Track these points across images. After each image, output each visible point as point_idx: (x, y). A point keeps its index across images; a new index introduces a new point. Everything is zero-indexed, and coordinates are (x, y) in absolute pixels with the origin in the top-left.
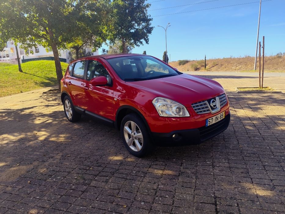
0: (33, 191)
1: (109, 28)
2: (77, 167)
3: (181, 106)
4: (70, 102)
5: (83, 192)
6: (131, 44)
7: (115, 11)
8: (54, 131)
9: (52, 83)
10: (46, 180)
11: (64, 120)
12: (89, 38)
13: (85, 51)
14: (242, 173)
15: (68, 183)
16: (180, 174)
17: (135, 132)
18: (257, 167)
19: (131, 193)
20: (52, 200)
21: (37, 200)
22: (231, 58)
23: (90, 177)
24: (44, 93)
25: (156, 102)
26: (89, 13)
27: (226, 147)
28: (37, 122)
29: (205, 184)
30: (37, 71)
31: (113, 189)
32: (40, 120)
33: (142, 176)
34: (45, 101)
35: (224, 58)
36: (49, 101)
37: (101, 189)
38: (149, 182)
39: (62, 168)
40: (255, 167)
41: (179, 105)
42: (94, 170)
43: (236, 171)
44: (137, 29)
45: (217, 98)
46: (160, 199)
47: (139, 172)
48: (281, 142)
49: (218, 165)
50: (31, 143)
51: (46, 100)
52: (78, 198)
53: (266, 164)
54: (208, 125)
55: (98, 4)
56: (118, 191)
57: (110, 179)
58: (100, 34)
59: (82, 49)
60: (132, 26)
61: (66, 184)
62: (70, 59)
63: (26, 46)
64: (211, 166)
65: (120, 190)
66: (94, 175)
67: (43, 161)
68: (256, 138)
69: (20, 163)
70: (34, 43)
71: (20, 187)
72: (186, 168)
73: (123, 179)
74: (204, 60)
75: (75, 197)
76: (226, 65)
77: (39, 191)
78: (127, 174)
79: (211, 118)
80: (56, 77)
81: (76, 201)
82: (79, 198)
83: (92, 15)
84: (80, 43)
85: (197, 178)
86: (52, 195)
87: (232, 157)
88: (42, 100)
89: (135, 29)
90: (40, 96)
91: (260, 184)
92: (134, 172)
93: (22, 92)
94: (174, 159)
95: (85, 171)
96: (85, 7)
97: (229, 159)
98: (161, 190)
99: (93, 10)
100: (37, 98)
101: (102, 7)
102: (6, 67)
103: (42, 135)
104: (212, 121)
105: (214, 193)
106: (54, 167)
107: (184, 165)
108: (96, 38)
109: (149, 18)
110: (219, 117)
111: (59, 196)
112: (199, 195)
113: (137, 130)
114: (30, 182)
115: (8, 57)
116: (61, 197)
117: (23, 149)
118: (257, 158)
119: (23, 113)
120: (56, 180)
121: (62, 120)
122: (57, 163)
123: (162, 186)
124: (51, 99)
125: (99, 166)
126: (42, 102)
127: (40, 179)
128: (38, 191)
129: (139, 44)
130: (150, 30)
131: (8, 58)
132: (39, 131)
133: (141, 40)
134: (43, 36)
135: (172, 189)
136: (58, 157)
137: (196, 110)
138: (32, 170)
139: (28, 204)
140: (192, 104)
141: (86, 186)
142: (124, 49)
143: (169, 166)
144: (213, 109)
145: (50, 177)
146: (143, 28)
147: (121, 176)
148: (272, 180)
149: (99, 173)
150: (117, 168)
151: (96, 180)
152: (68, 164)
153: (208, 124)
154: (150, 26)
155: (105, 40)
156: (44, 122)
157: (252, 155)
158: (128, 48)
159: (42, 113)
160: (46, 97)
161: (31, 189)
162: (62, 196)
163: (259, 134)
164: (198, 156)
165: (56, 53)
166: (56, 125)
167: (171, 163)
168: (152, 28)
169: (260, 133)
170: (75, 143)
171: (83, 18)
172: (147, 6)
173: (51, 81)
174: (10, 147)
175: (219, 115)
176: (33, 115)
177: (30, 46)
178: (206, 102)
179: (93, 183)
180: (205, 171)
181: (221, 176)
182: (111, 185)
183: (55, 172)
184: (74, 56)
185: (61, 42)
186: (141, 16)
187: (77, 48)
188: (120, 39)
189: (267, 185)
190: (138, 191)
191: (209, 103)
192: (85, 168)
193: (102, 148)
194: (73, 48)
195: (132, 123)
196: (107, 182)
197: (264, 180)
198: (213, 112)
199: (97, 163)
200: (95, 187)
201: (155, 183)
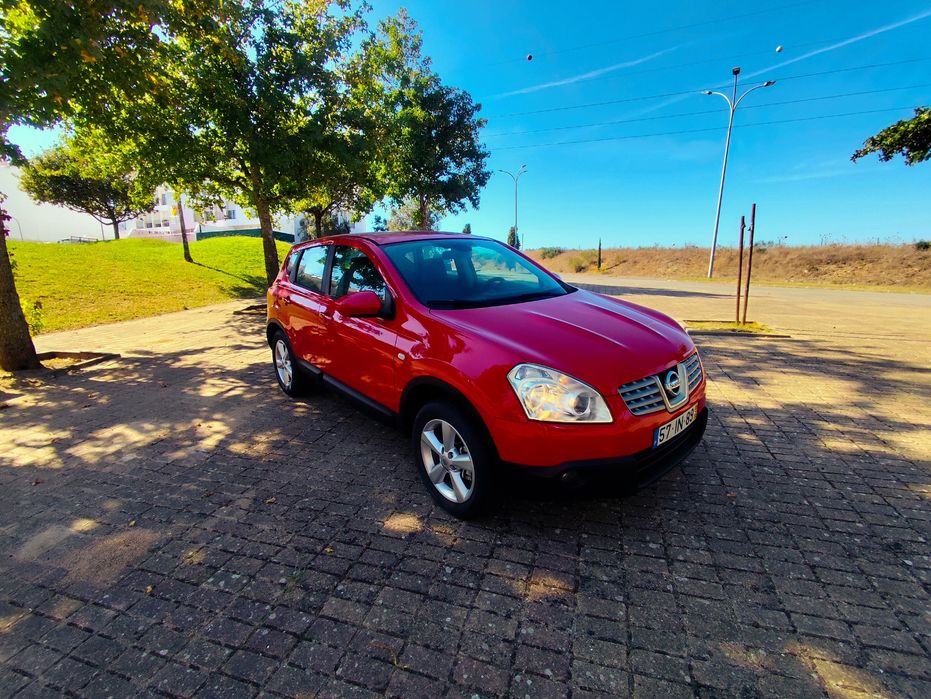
0: (155, 624)
1: (392, 170)
2: (290, 542)
3: (590, 390)
4: (288, 346)
5: (299, 638)
6: (439, 208)
7: (406, 130)
8: (245, 418)
9: (256, 288)
10: (197, 585)
11: (272, 389)
12: (345, 191)
13: (336, 220)
14: (756, 589)
15: (258, 601)
16: (577, 582)
17: (452, 450)
18: (793, 570)
19: (441, 651)
20: (204, 664)
21: (161, 662)
22: (654, 249)
23: (324, 581)
24: (238, 313)
25: (518, 377)
26: (345, 131)
27: (693, 495)
28: (208, 391)
29: (655, 626)
30: (226, 260)
31: (387, 632)
32: (214, 385)
33: (471, 585)
34: (235, 333)
35: (640, 249)
36: (245, 334)
37: (352, 630)
38: (491, 612)
39: (250, 541)
40: (789, 571)
41: (583, 387)
42: (336, 557)
43: (736, 580)
44: (454, 175)
45: (682, 367)
46: (529, 682)
47: (462, 569)
48: (836, 485)
49: (681, 558)
50: (180, 454)
51: (239, 332)
52: (281, 661)
53: (817, 559)
54: (659, 443)
55: (367, 112)
56: (400, 641)
57: (381, 594)
58: (370, 181)
59: (330, 213)
60: (442, 168)
61: (254, 602)
62: (302, 235)
63: (200, 202)
64: (663, 561)
65: (407, 637)
66: (335, 574)
67: (203, 515)
68: (766, 469)
69: (140, 516)
70: (217, 198)
71: (121, 607)
72: (593, 563)
73: (417, 596)
74: (598, 249)
75: (275, 657)
76: (646, 262)
77: (171, 626)
78: (428, 577)
79: (665, 426)
80: (265, 276)
81: (274, 672)
82: (285, 665)
83: (352, 136)
84: (324, 201)
85: (629, 602)
86: (206, 645)
87: (713, 531)
88: (229, 331)
89: (449, 173)
90: (227, 320)
91: (820, 637)
92: (448, 570)
93: (186, 309)
94: (557, 528)
95: (311, 556)
96: (336, 116)
97: (708, 538)
98: (527, 645)
99: (355, 126)
100: (217, 326)
101: (377, 119)
102: (157, 249)
103: (213, 432)
104: (669, 432)
105: (690, 668)
106: (229, 536)
107: (588, 551)
108: (360, 191)
109: (482, 150)
110: (685, 419)
111: (227, 652)
112: (645, 675)
113: (458, 445)
114: (154, 588)
115: (167, 225)
116: (230, 655)
117: (157, 471)
118: (786, 536)
119: (177, 365)
120: (226, 585)
121: (266, 391)
122: (239, 523)
123: (531, 630)
124: (249, 330)
125: (350, 543)
126: (227, 337)
127: (183, 581)
128: (168, 625)
129: (456, 207)
130: (482, 180)
131: (167, 229)
132: (208, 419)
133: (463, 201)
134: (237, 182)
135: (562, 642)
136: (245, 503)
137: (629, 403)
138: (165, 545)
139: (129, 679)
140: (621, 387)
141: (310, 613)
142: (422, 218)
143: (545, 553)
144: (671, 397)
145: (212, 575)
146: (468, 174)
147: (409, 582)
148: (850, 624)
149: (351, 567)
150: (400, 551)
151: (338, 595)
152: (266, 527)
153: (660, 441)
154: (485, 170)
155: (380, 196)
156: (223, 393)
157: (768, 525)
158: (432, 215)
159: (223, 368)
160: (238, 323)
161: (150, 616)
162: (235, 649)
163: (769, 456)
164: (620, 519)
165: (266, 221)
166: (251, 402)
167: (550, 542)
168: (487, 174)
169: (772, 454)
170: (291, 460)
171: (332, 143)
172: (480, 124)
173: (256, 285)
174: (126, 463)
175: (685, 414)
176: (201, 370)
177: (207, 203)
178: (658, 380)
179: (331, 606)
180: (650, 576)
181: (699, 600)
182: (380, 618)
183: (229, 556)
184: (311, 229)
185: (280, 197)
186: (463, 146)
187: (318, 212)
188: (414, 195)
189: (841, 644)
190: (459, 646)
191: (663, 382)
192: (311, 547)
193: (361, 479)
194: (309, 211)
195: (446, 425)
196: (369, 603)
197: (827, 621)
198: (672, 406)
199: (346, 532)
200: (336, 621)
201: (508, 617)
